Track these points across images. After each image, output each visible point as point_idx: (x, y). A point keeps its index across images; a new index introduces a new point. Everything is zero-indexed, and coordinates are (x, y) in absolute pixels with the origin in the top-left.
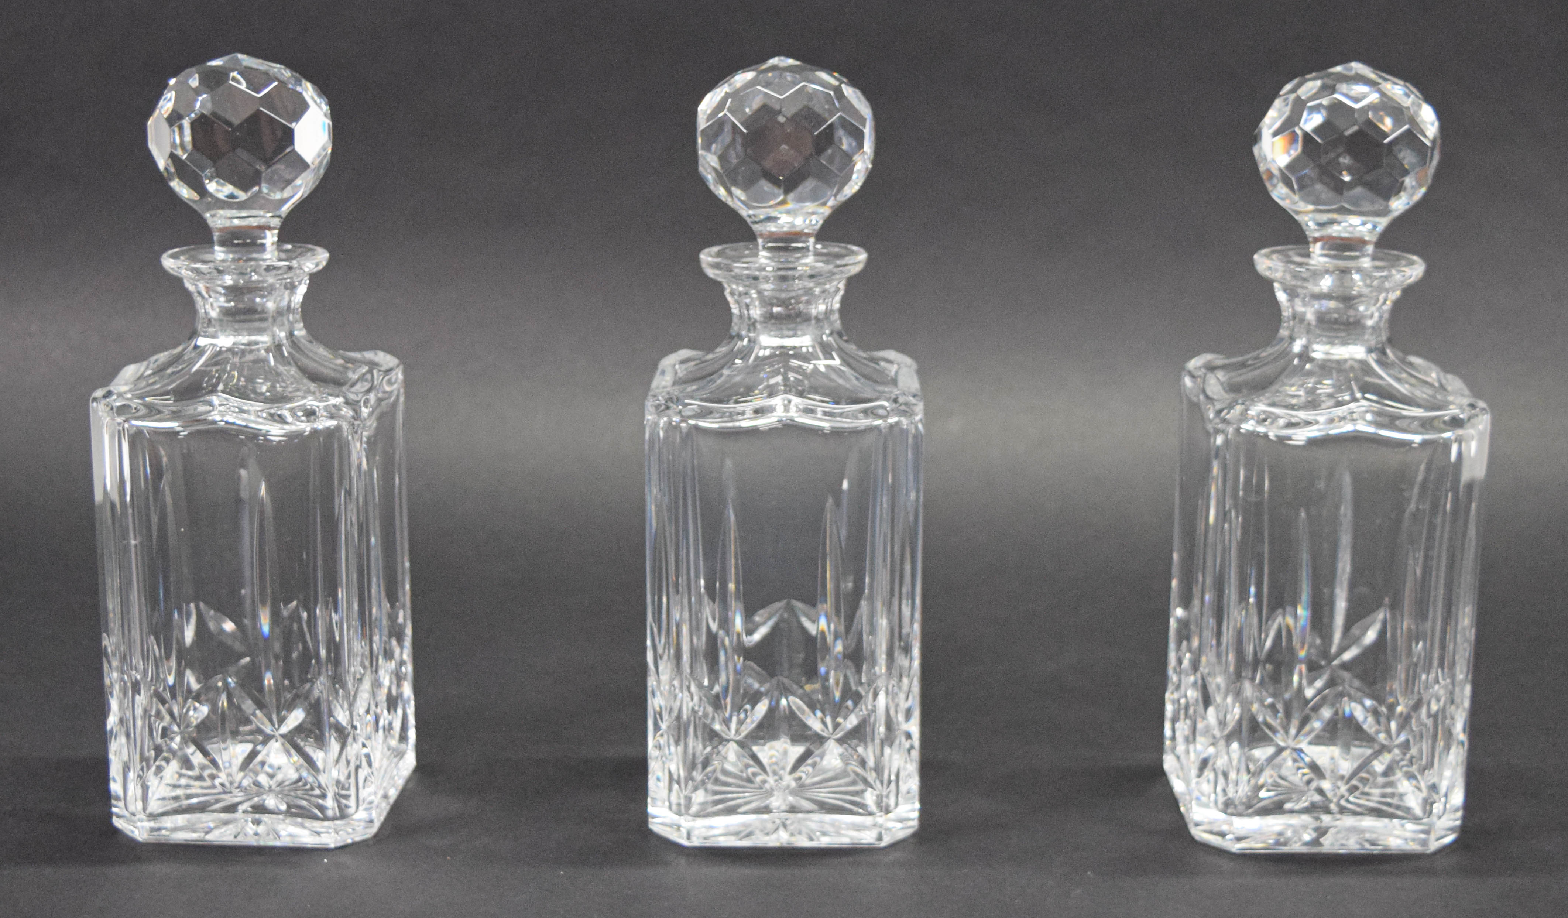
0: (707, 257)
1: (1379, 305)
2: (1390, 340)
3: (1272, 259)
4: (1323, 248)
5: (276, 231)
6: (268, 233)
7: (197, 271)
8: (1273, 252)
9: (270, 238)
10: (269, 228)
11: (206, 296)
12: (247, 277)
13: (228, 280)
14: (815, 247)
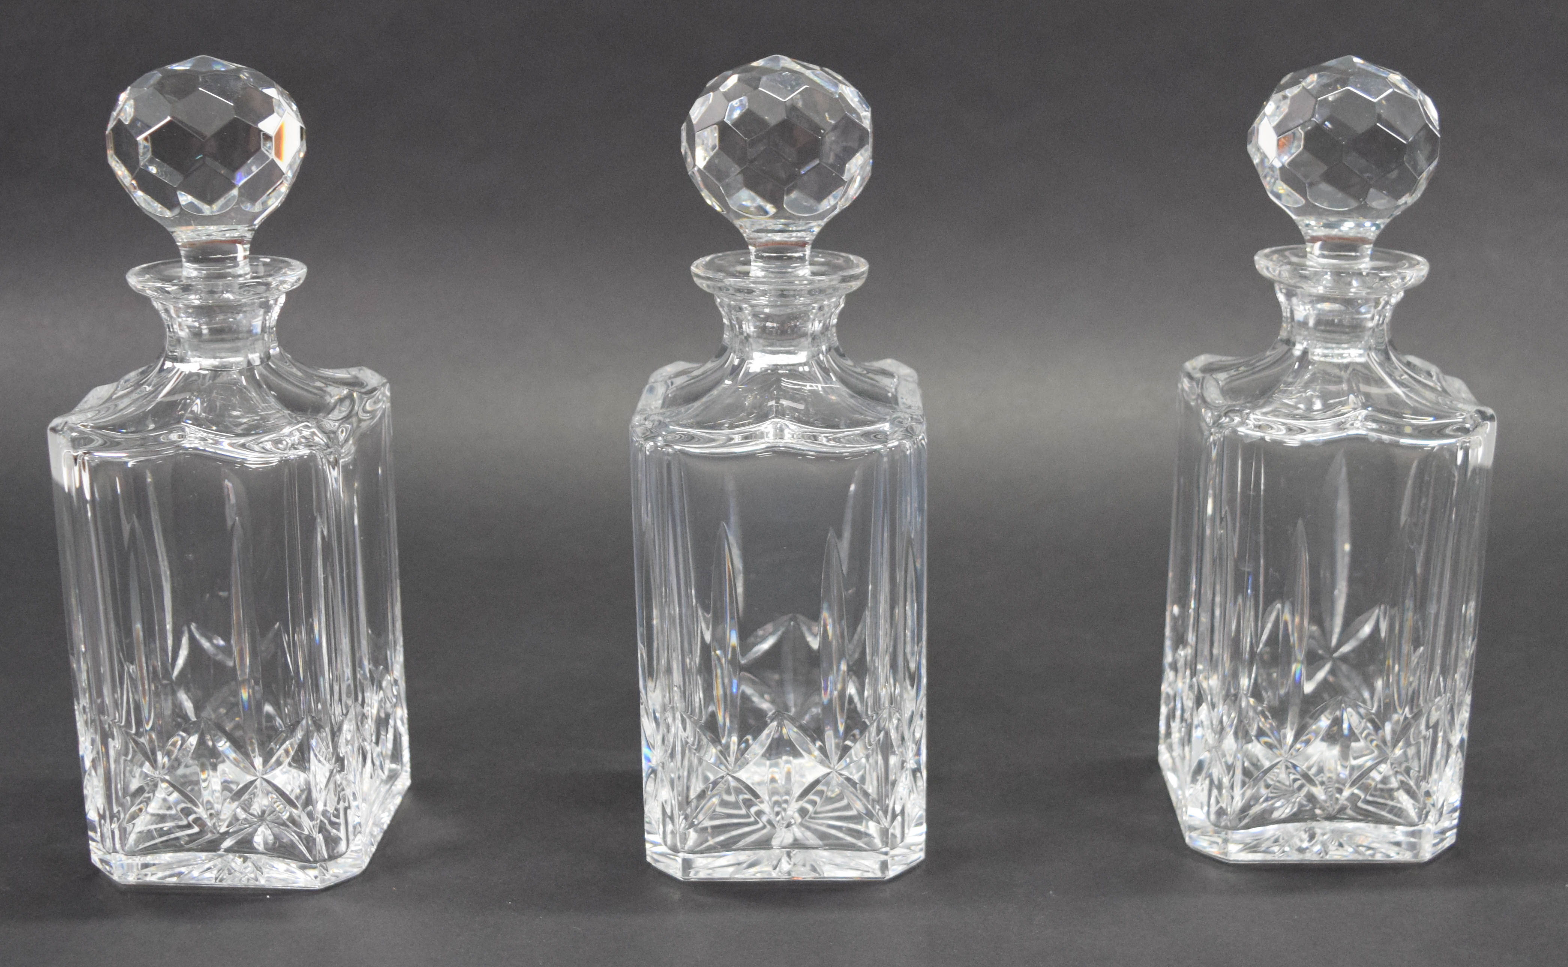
0: (698, 267)
1: (1380, 307)
2: (1391, 342)
3: (1271, 260)
4: (1322, 248)
5: (248, 246)
6: (240, 247)
7: (162, 290)
8: (1274, 252)
9: (242, 252)
10: (241, 242)
11: (174, 315)
12: (216, 296)
13: (195, 300)
14: (811, 256)
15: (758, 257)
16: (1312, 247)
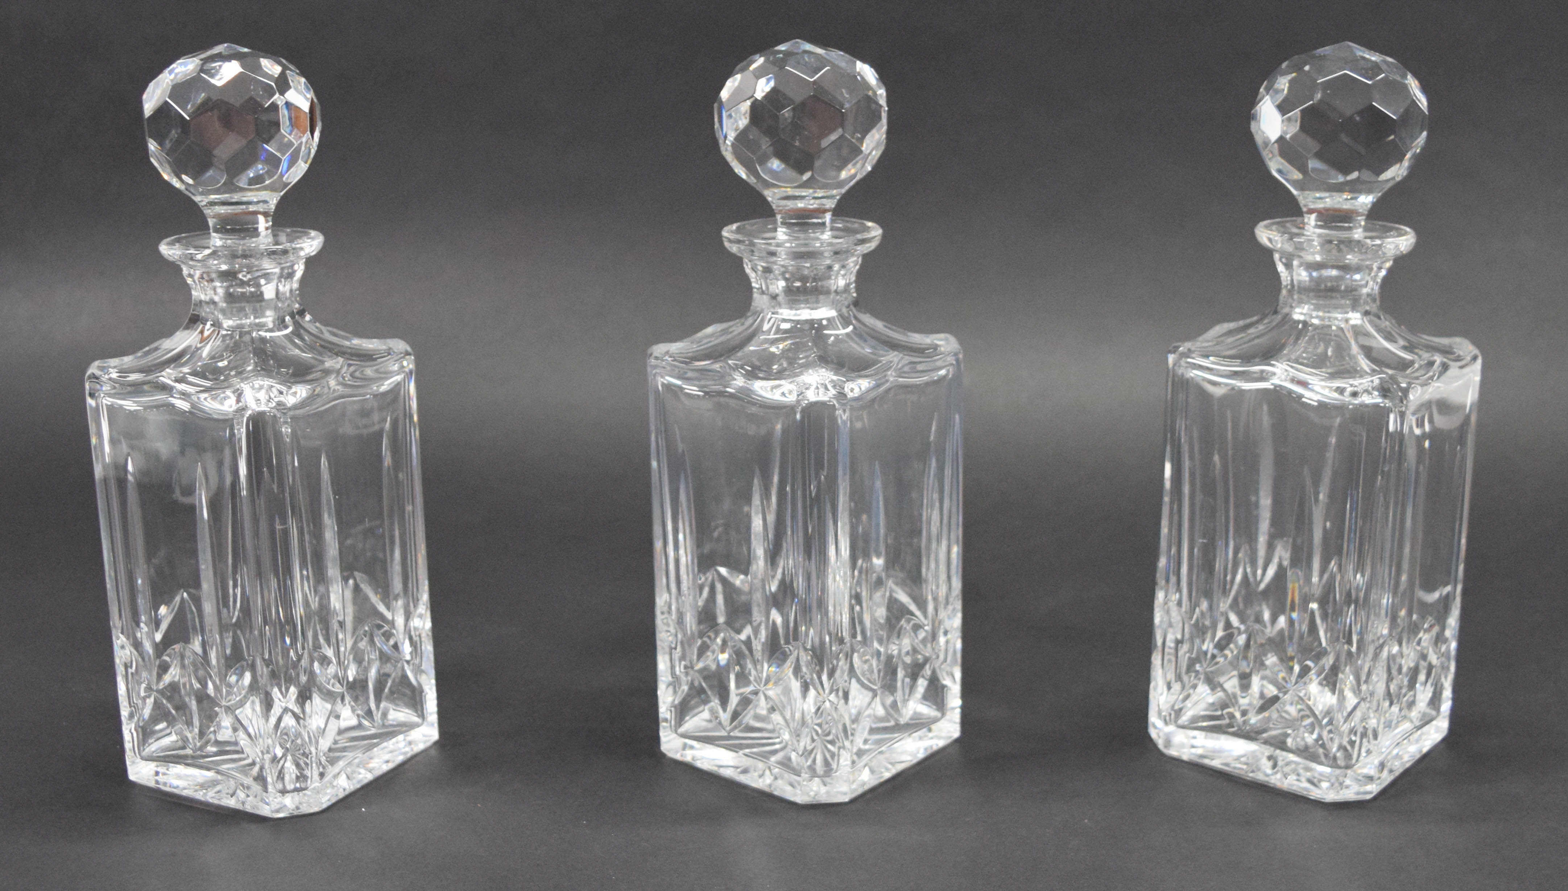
14: (832, 221)
15: (784, 224)
16: (1309, 218)
